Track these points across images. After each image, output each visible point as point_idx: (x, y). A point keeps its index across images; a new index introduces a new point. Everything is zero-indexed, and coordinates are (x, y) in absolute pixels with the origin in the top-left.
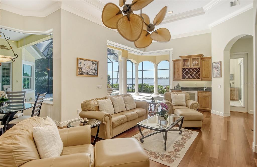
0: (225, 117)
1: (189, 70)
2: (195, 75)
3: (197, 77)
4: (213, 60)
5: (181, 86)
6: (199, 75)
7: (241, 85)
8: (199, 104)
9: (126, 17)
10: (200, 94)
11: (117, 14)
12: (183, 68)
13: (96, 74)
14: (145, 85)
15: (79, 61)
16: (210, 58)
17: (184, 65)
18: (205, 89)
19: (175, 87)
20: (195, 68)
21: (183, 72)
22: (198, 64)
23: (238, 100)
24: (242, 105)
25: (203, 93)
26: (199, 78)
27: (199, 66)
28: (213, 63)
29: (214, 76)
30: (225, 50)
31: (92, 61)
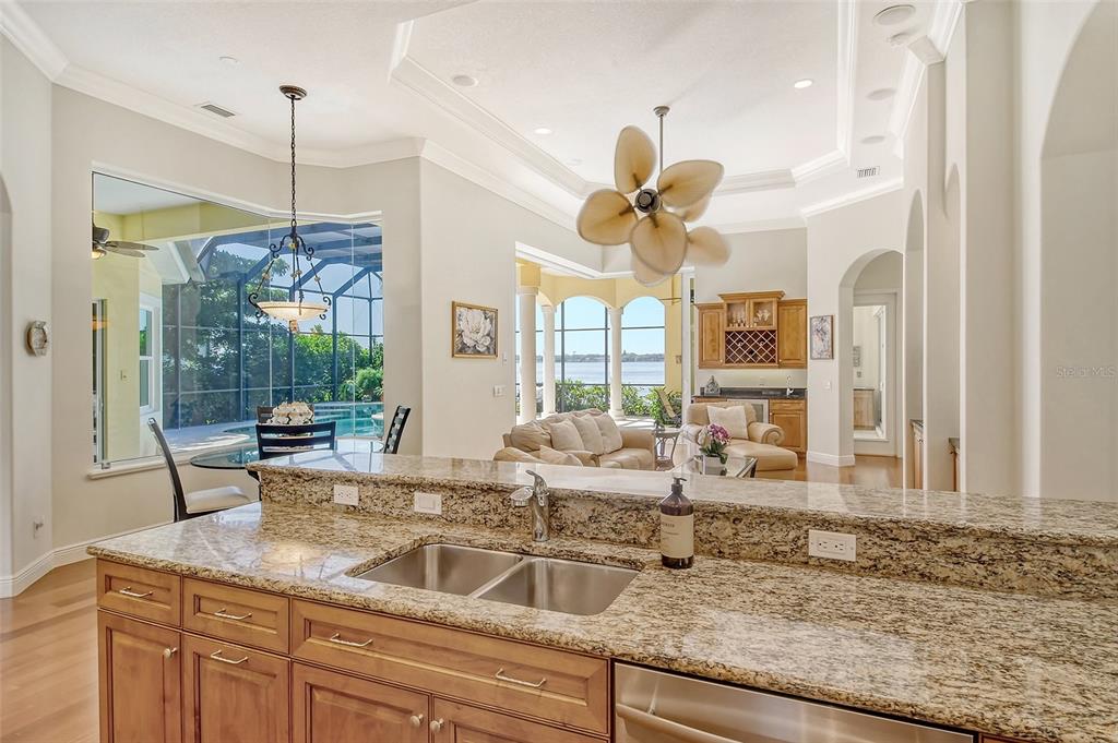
0: (841, 468)
1: (745, 336)
2: (761, 352)
3: (767, 357)
4: (813, 311)
5: (721, 386)
6: (772, 352)
7: (880, 381)
8: (782, 432)
9: (648, 220)
10: (777, 407)
11: (622, 214)
12: (728, 329)
13: (492, 350)
14: (571, 386)
15: (458, 310)
16: (803, 303)
17: (730, 321)
18: (789, 392)
19: (702, 389)
20: (761, 332)
21: (728, 342)
22: (770, 317)
23: (873, 429)
24: (883, 437)
25: (786, 404)
26: (773, 361)
27: (774, 327)
28: (811, 319)
29: (815, 355)
30: (842, 285)
31: (484, 310)
